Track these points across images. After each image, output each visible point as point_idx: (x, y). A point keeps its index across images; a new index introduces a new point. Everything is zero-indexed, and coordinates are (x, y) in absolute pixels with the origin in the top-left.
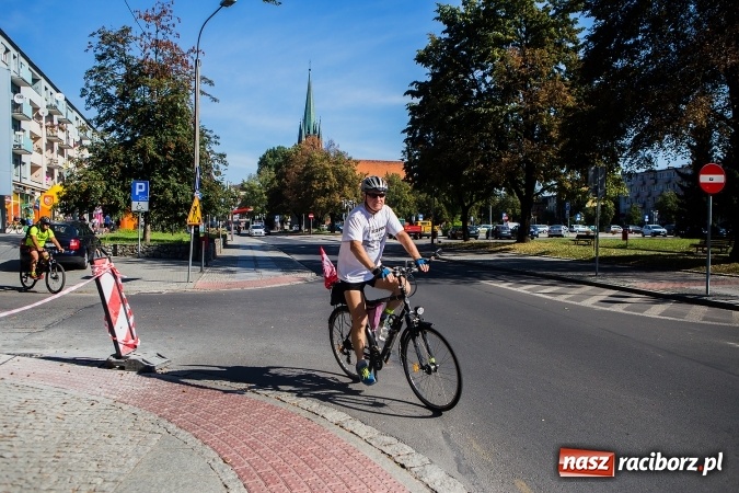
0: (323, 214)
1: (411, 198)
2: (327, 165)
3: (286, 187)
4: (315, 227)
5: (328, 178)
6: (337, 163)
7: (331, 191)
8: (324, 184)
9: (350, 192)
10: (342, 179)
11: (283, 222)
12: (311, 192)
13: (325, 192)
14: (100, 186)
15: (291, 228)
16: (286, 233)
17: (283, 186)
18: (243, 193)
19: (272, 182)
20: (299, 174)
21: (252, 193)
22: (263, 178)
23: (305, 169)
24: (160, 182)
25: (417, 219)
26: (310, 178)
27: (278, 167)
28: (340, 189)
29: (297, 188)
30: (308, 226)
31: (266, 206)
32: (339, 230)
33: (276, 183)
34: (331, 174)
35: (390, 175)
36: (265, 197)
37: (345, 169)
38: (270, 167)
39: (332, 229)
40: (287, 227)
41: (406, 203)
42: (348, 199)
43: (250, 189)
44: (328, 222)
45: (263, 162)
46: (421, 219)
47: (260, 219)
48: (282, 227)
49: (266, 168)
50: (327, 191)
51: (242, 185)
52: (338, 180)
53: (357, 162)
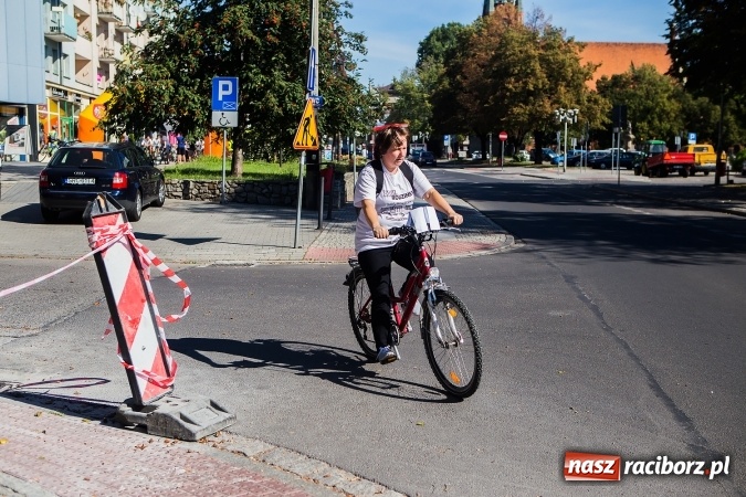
0: (523, 133)
1: (673, 106)
2: (533, 52)
3: (462, 89)
4: (508, 154)
5: (533, 73)
6: (548, 47)
7: (536, 93)
8: (526, 83)
9: (569, 96)
10: (556, 73)
11: (456, 146)
12: (504, 96)
13: (526, 96)
14: (165, 86)
15: (469, 155)
16: (461, 163)
17: (456, 86)
18: (393, 100)
19: (440, 81)
20: (483, 66)
21: (408, 98)
22: (424, 75)
23: (495, 58)
24: (259, 80)
25: (685, 142)
26: (504, 73)
27: (450, 55)
28: (552, 91)
29: (480, 91)
30: (497, 153)
31: (430, 121)
32: (549, 159)
33: (446, 83)
34: (538, 66)
35: (638, 66)
36: (429, 105)
37: (561, 57)
38: (436, 56)
39: (538, 158)
40: (462, 154)
41: (663, 115)
42: (565, 107)
43: (405, 93)
44: (531, 148)
45: (425, 49)
46: (692, 142)
47: (419, 141)
48: (455, 154)
49: (431, 59)
50: (530, 93)
51: (393, 87)
52: (549, 77)
53: (583, 46)
